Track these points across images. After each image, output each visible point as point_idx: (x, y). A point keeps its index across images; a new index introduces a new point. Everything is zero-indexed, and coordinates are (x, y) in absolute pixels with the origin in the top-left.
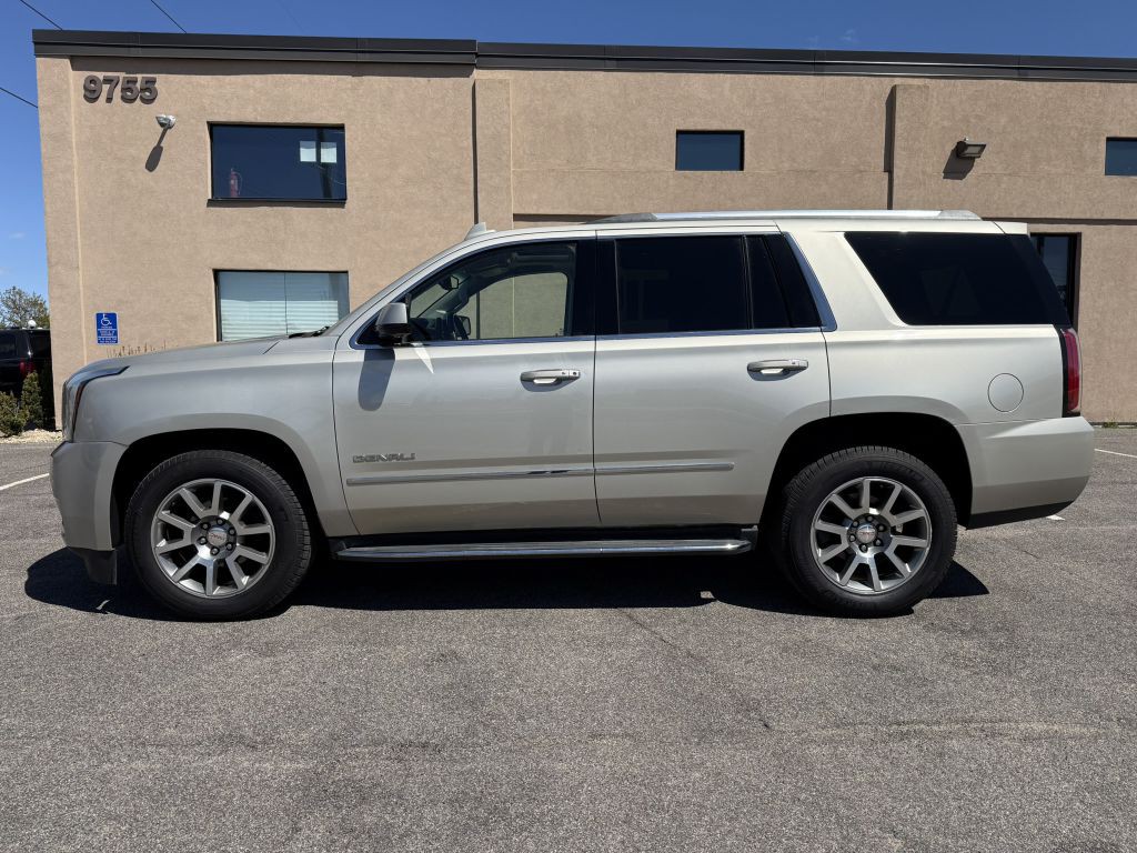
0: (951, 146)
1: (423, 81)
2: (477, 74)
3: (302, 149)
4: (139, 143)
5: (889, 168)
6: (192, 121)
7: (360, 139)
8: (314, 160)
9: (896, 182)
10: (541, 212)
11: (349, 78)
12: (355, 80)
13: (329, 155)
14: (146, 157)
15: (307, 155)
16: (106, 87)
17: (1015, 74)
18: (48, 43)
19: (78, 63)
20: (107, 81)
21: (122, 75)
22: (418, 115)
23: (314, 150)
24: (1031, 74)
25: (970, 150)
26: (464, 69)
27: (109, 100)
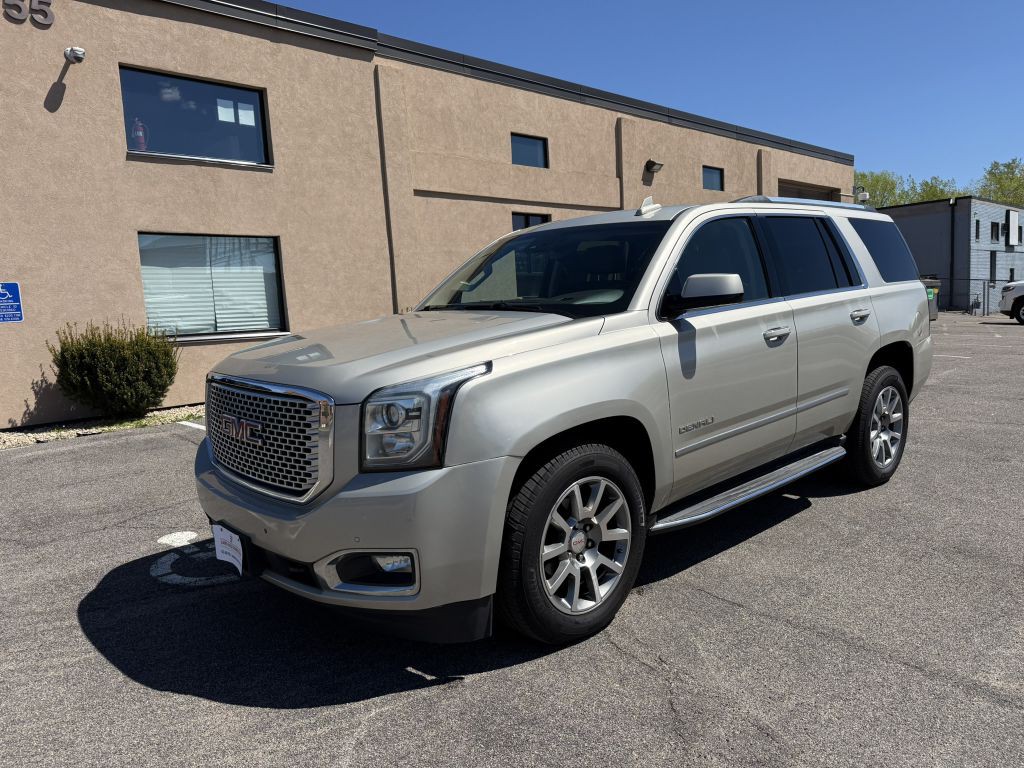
0: (644, 164)
1: (333, 58)
2: (377, 60)
3: (219, 108)
4: (33, 74)
5: (619, 175)
6: (101, 59)
7: (282, 105)
8: (233, 120)
9: (625, 185)
11: (268, 43)
12: (274, 45)
13: (247, 118)
14: (43, 94)
15: (225, 114)
17: (666, 119)
22: (332, 90)
23: (232, 110)
24: (674, 121)
25: (655, 167)
26: (366, 54)
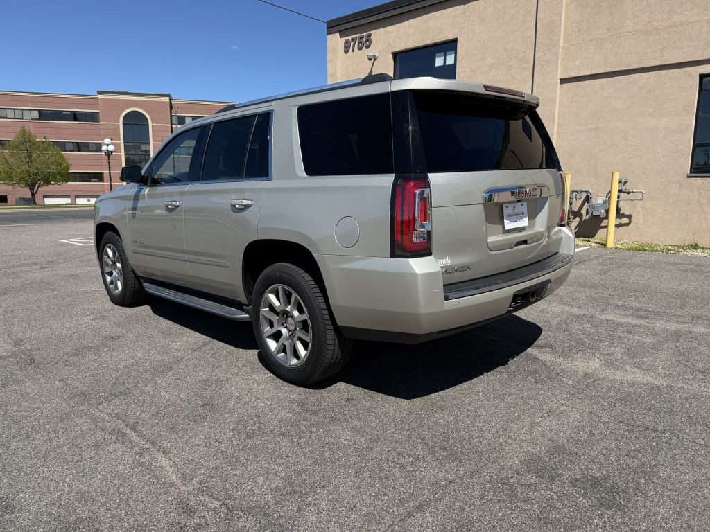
6: (385, 54)
7: (465, 45)
8: (442, 64)
10: (582, 74)
11: (462, 6)
12: (465, 7)
16: (352, 44)
18: (333, 27)
19: (343, 33)
20: (353, 40)
21: (358, 35)
22: (500, 21)
27: (353, 50)
